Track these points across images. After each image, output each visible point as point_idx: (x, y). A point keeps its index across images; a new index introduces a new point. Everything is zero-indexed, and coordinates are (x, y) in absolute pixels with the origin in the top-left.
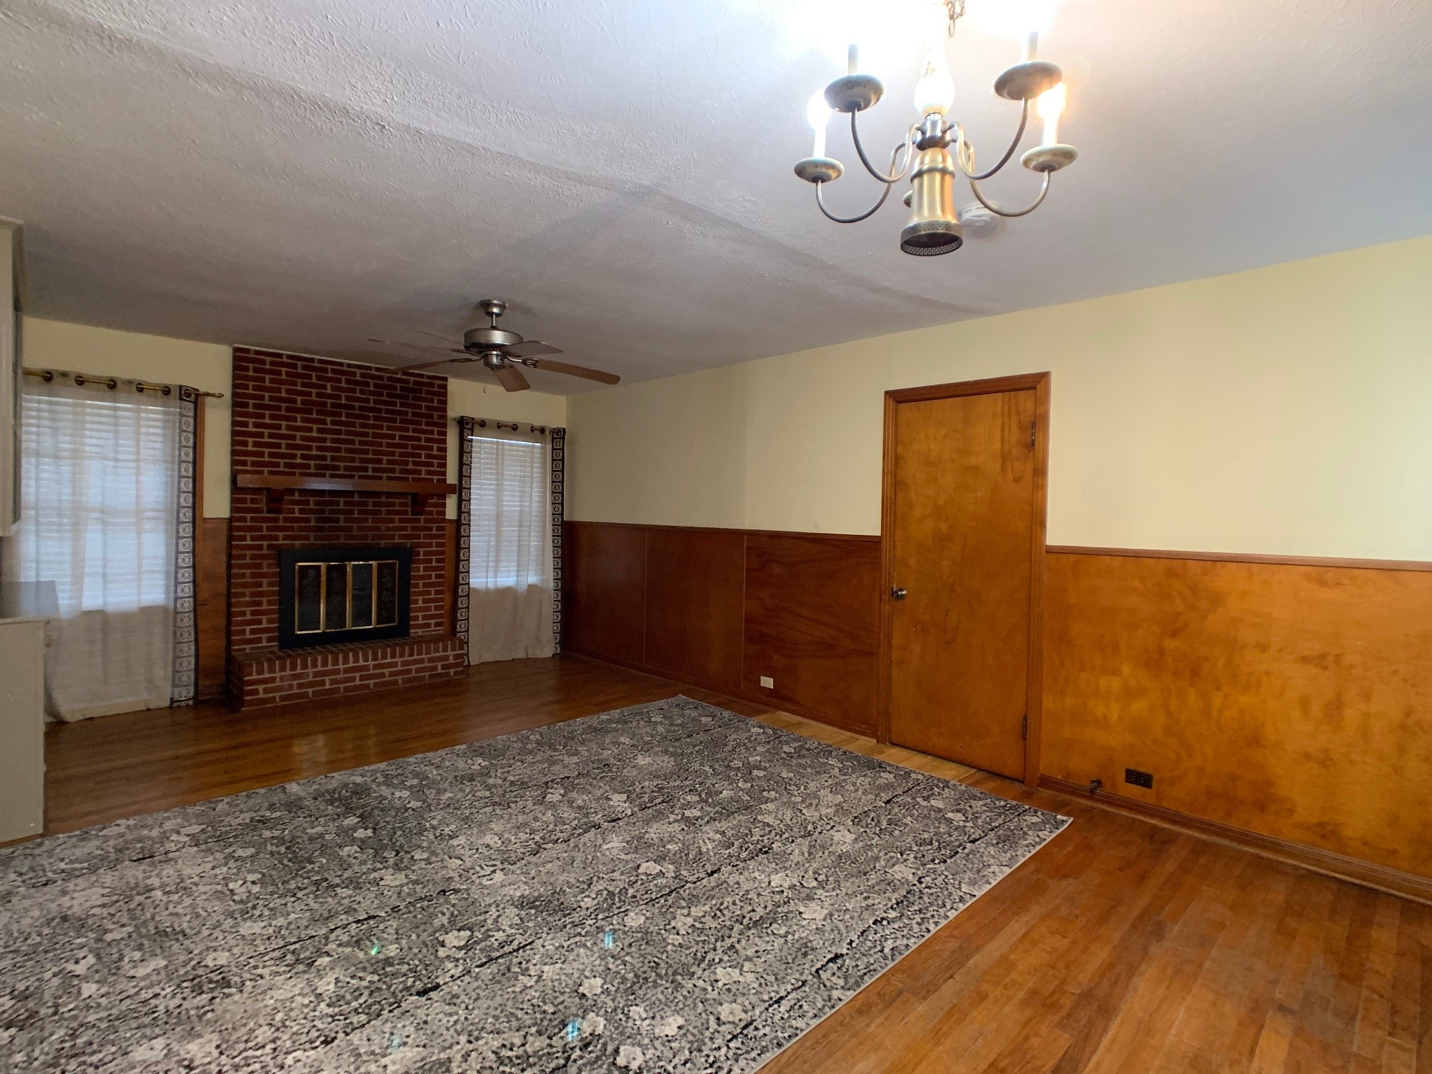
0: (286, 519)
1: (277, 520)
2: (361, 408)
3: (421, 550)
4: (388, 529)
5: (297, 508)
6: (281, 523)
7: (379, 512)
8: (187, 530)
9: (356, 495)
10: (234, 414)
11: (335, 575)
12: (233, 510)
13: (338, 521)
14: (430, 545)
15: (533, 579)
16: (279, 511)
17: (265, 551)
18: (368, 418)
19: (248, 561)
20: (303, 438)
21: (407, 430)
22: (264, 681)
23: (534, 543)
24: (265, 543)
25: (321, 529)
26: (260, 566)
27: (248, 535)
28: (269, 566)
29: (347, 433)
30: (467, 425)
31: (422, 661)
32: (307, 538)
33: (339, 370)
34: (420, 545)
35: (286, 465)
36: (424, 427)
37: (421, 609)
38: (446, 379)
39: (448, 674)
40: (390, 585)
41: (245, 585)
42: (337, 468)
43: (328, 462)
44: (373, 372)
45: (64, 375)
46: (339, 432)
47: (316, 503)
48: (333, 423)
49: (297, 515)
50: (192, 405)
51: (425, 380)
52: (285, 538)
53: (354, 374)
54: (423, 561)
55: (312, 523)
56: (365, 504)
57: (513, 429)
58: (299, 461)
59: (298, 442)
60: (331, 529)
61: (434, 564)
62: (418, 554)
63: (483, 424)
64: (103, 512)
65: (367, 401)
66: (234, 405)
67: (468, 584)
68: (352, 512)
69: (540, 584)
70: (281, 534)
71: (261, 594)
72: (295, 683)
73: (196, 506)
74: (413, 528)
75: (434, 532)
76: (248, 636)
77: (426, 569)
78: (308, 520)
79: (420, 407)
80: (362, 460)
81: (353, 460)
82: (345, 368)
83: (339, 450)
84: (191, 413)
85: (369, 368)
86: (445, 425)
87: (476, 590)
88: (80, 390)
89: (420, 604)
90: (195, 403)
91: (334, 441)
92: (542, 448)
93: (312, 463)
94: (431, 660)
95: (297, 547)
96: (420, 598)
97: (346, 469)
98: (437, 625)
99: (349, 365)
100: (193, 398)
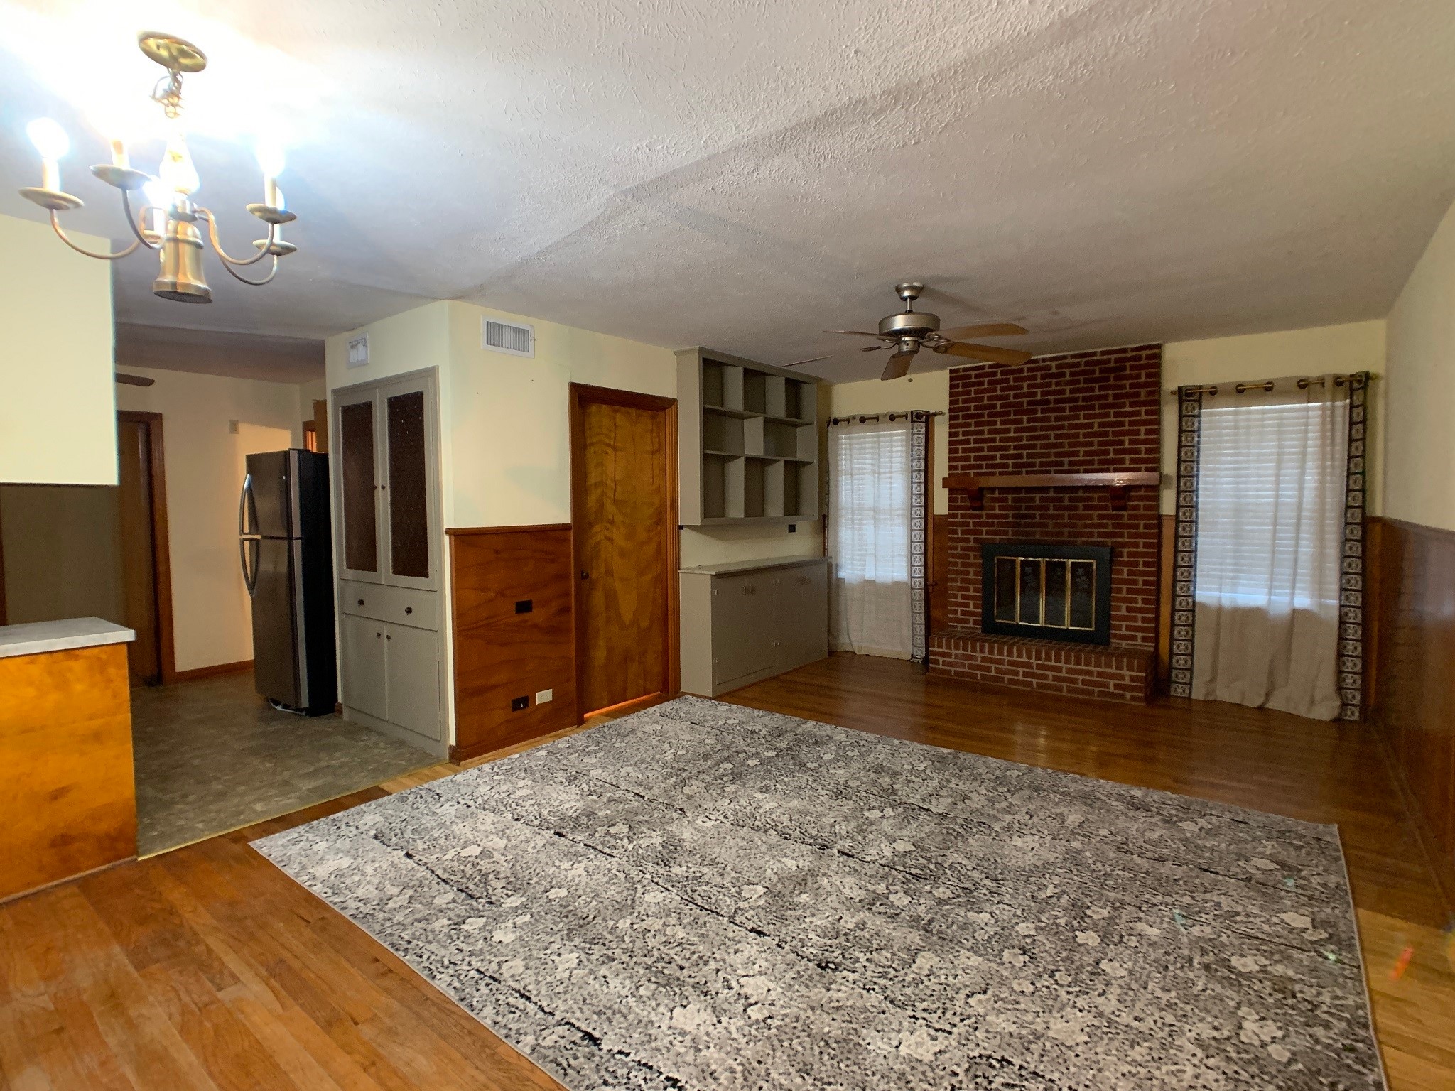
0: (988, 516)
1: (980, 516)
2: (1057, 401)
3: (1125, 551)
4: (1085, 526)
5: (997, 505)
6: (984, 519)
7: (1076, 508)
8: (919, 524)
9: (1052, 490)
10: (951, 426)
11: (1028, 569)
12: (950, 508)
13: (1033, 517)
14: (1136, 545)
15: (1303, 601)
16: (981, 508)
17: (972, 544)
18: (1063, 410)
19: (959, 552)
20: (1002, 440)
21: (1107, 415)
22: (943, 655)
23: (1307, 549)
24: (972, 537)
25: (1018, 525)
26: (968, 557)
27: (959, 529)
28: (975, 557)
29: (1042, 429)
30: (1191, 398)
31: (1090, 673)
32: (1006, 533)
33: (1035, 366)
34: (1124, 545)
35: (988, 466)
36: (1128, 409)
37: (1124, 618)
38: (1159, 347)
39: (1123, 696)
40: (1086, 587)
41: (957, 572)
42: (1032, 465)
43: (1025, 460)
44: (1069, 361)
45: (854, 418)
46: (1034, 429)
47: (1014, 500)
48: (1029, 421)
49: (997, 511)
50: (923, 425)
51: (1129, 355)
52: (987, 533)
53: (1049, 368)
54: (1127, 564)
55: (1010, 520)
56: (1061, 500)
57: (1267, 390)
58: (998, 461)
59: (998, 443)
60: (1027, 525)
61: (1141, 568)
62: (1121, 555)
63: (1213, 391)
64: (875, 511)
65: (1063, 392)
66: (951, 418)
67: (1193, 596)
68: (1047, 508)
69: (1315, 609)
70: (984, 529)
71: (968, 581)
72: (967, 662)
73: (927, 505)
74: (1115, 526)
75: (1141, 530)
76: (959, 616)
77: (1130, 573)
78: (1006, 516)
79: (1123, 387)
80: (1057, 455)
81: (1048, 455)
82: (1041, 364)
83: (1034, 446)
84: (923, 431)
85: (1064, 357)
86: (1157, 403)
87: (1203, 606)
88: (863, 426)
89: (1124, 612)
90: (927, 422)
91: (1030, 438)
92: (1323, 409)
93: (1010, 462)
94: (1100, 674)
95: (997, 541)
96: (1124, 606)
97: (1042, 465)
98: (1144, 639)
99: (1044, 360)
100: (926, 418)
